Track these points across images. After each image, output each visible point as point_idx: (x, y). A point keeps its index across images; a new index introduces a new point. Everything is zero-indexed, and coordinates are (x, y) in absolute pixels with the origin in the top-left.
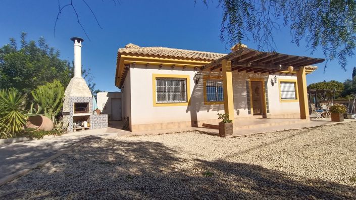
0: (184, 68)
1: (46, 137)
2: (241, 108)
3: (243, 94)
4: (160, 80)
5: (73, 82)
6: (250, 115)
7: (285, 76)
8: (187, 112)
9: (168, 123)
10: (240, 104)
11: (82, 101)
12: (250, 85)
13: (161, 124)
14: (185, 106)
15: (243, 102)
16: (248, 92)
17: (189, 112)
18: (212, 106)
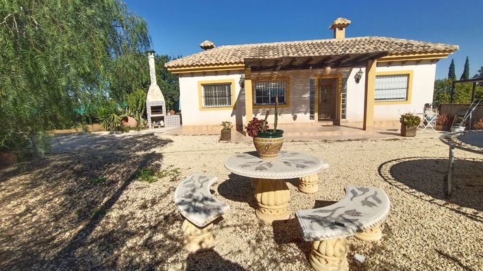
0: (228, 73)
1: (130, 131)
2: (300, 112)
3: (303, 96)
4: (207, 87)
5: (151, 88)
6: (312, 121)
7: (386, 67)
8: (232, 116)
9: (214, 126)
10: (298, 108)
11: (157, 105)
12: (316, 84)
13: (207, 126)
14: (230, 111)
15: (303, 106)
16: (312, 93)
17: (234, 116)
18: (261, 110)
